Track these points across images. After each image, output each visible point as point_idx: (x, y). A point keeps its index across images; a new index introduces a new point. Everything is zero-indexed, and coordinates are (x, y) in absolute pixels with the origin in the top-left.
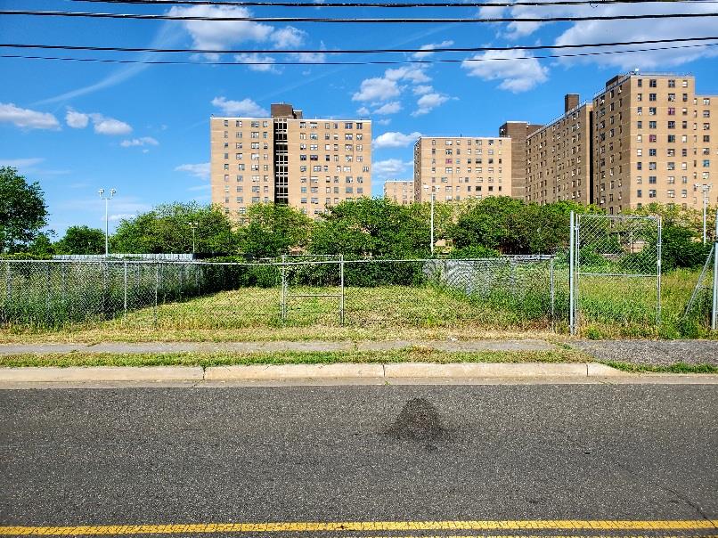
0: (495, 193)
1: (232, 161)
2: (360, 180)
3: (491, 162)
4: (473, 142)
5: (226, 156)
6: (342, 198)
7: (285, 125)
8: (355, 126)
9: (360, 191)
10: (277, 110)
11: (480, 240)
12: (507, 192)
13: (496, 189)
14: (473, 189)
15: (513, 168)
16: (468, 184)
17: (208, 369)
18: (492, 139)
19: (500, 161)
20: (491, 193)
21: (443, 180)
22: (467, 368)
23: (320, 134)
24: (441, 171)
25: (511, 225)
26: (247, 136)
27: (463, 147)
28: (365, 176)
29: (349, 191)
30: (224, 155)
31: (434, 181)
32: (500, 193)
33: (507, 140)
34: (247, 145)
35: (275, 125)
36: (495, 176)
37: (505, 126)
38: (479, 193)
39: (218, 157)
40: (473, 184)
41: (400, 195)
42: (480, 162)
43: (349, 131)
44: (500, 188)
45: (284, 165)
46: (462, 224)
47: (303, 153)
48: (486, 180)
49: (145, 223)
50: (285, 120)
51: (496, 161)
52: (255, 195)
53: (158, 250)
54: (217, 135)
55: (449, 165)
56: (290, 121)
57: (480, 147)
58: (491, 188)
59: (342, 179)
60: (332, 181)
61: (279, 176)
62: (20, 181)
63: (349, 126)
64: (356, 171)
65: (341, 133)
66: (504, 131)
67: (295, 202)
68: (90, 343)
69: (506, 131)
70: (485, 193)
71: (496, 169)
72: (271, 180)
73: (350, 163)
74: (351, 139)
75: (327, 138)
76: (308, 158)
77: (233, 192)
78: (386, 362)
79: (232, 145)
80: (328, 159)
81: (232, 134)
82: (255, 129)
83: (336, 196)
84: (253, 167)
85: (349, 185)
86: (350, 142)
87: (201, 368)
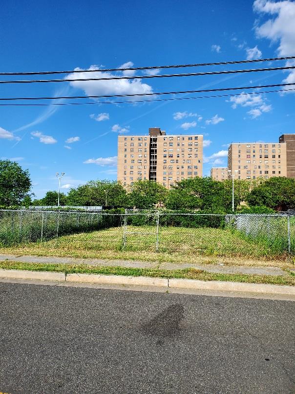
0: (277, 175)
1: (129, 159)
2: (196, 167)
3: (274, 157)
4: (263, 146)
5: (125, 156)
6: (186, 177)
7: (156, 139)
8: (193, 138)
9: (196, 173)
10: (153, 131)
11: (264, 203)
12: (284, 174)
13: (277, 172)
14: (263, 172)
15: (287, 160)
16: (260, 170)
17: (68, 275)
18: (274, 144)
19: (279, 156)
20: (274, 175)
21: (245, 167)
23: (175, 143)
26: (136, 145)
27: (257, 148)
28: (199, 165)
29: (190, 173)
31: (239, 168)
32: (279, 175)
33: (284, 145)
34: (136, 150)
35: (151, 139)
36: (277, 165)
37: (282, 137)
38: (266, 175)
39: (121, 155)
40: (263, 169)
41: (220, 176)
42: (267, 157)
43: (190, 141)
44: (279, 172)
45: (155, 160)
46: (254, 193)
47: (165, 153)
48: (271, 167)
49: (82, 190)
50: (156, 136)
51: (277, 156)
52: (139, 176)
54: (120, 145)
55: (249, 159)
56: (159, 137)
57: (267, 149)
58: (274, 172)
59: (186, 167)
60: (180, 168)
61: (152, 166)
63: (190, 139)
64: (194, 162)
65: (186, 142)
67: (160, 179)
68: (18, 255)
69: (283, 139)
70: (271, 175)
71: (277, 162)
72: (148, 168)
73: (190, 158)
74: (191, 145)
75: (178, 145)
76: (167, 156)
77: (128, 175)
78: (171, 277)
79: (129, 150)
80: (178, 157)
81: (128, 143)
82: (140, 142)
83: (182, 176)
84: (139, 161)
85: (190, 170)
86: (191, 147)
87: (65, 274)
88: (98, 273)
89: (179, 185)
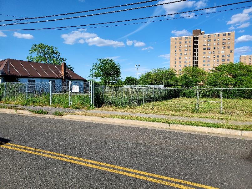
1: (178, 52)
2: (229, 56)
5: (176, 51)
6: (220, 63)
7: (198, 37)
8: (227, 35)
9: (228, 60)
10: (195, 32)
17: (171, 125)
23: (212, 39)
26: (183, 43)
28: (231, 54)
29: (224, 60)
34: (183, 46)
35: (194, 38)
39: (173, 51)
43: (224, 37)
45: (197, 52)
47: (204, 47)
52: (185, 64)
53: (152, 84)
54: (172, 44)
56: (200, 36)
59: (220, 56)
60: (216, 57)
61: (195, 56)
62: (114, 63)
63: (224, 35)
64: (227, 52)
65: (221, 38)
67: (200, 66)
72: (191, 58)
73: (224, 50)
74: (225, 40)
75: (215, 41)
76: (206, 49)
77: (178, 64)
78: (242, 130)
79: (178, 47)
80: (215, 49)
81: (178, 43)
82: (186, 40)
83: (218, 63)
84: (185, 54)
85: (224, 58)
86: (225, 41)
87: (168, 124)
88: (189, 125)
89: (216, 69)
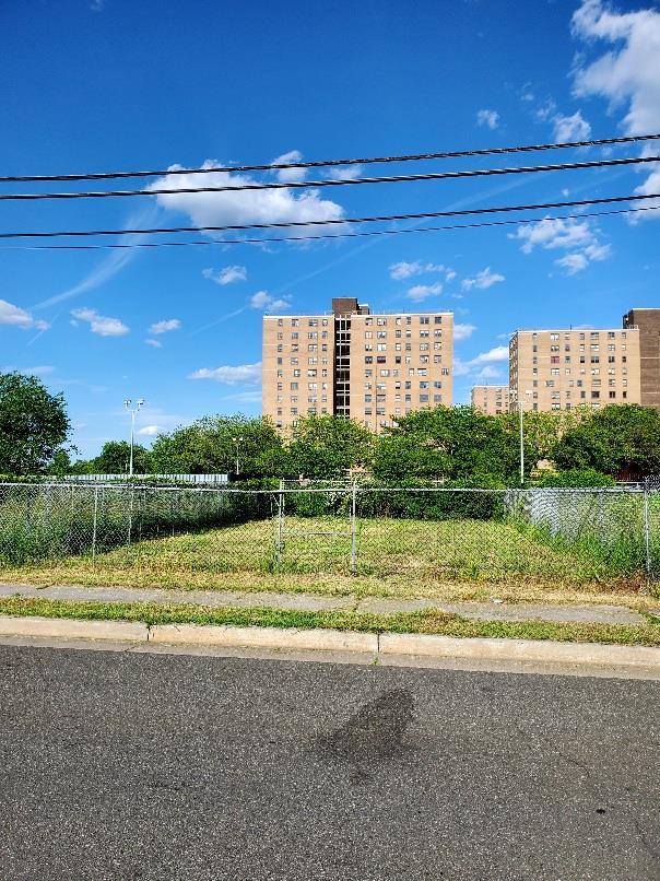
0: (619, 401)
1: (287, 368)
2: (437, 385)
3: (612, 360)
4: (588, 336)
5: (280, 361)
6: (416, 406)
7: (349, 323)
8: (432, 321)
9: (438, 398)
10: (341, 306)
11: (592, 463)
12: (635, 398)
13: (619, 394)
14: (588, 395)
16: (581, 389)
17: (154, 628)
18: (612, 331)
19: (624, 359)
20: (613, 401)
21: (547, 384)
22: (495, 646)
23: (390, 331)
24: (545, 374)
25: (638, 442)
26: (303, 336)
27: (574, 342)
28: (445, 380)
29: (424, 398)
30: (276, 360)
31: (535, 385)
32: (625, 401)
33: (634, 333)
34: (303, 346)
35: (337, 323)
36: (619, 378)
37: (630, 315)
38: (595, 400)
39: (270, 361)
40: (588, 388)
41: (488, 407)
42: (598, 362)
43: (425, 326)
44: (625, 394)
45: (345, 370)
46: (568, 440)
47: (368, 354)
48: (606, 384)
50: (349, 317)
51: (618, 359)
52: (311, 405)
53: (198, 470)
54: (269, 341)
55: (556, 365)
56: (354, 317)
57: (596, 342)
58: (612, 394)
59: (415, 386)
60: (403, 386)
61: (339, 383)
63: (425, 321)
64: (434, 374)
65: (416, 329)
66: (630, 320)
67: (357, 411)
68: (42, 585)
69: (632, 322)
70: (605, 401)
71: (619, 370)
72: (330, 387)
73: (425, 366)
74: (426, 335)
75: (398, 336)
76: (374, 360)
79: (287, 348)
80: (398, 362)
81: (287, 335)
82: (313, 329)
83: (408, 405)
84: (310, 373)
85: (424, 392)
86: (426, 340)
87: (146, 625)
88: (219, 623)
89: (401, 424)
